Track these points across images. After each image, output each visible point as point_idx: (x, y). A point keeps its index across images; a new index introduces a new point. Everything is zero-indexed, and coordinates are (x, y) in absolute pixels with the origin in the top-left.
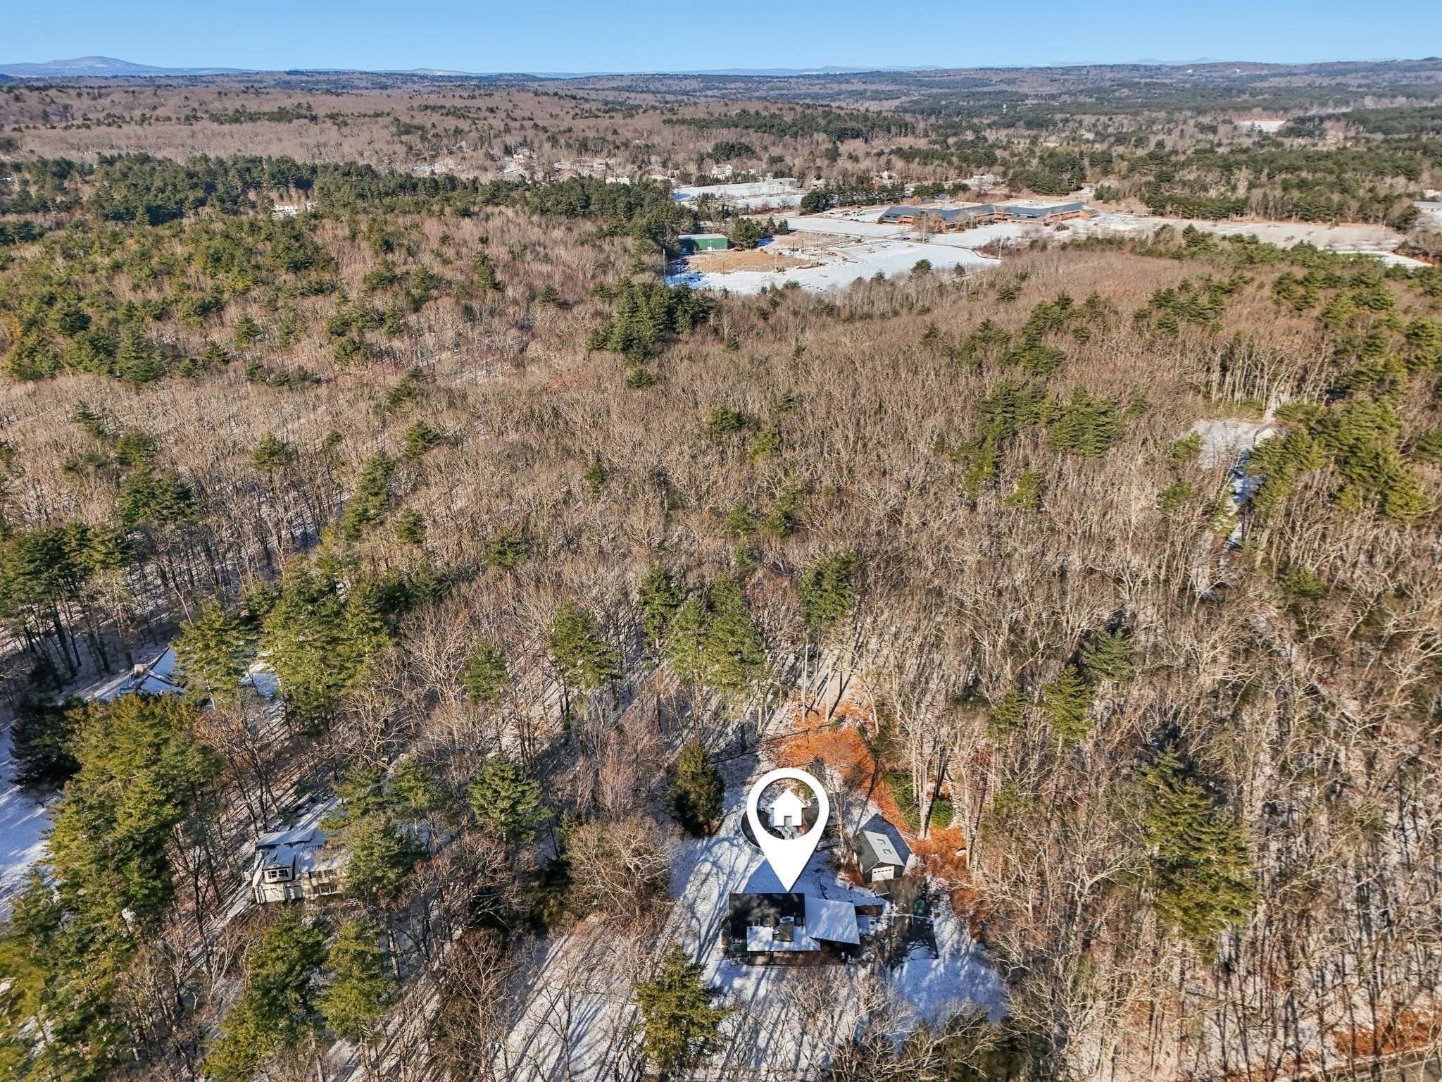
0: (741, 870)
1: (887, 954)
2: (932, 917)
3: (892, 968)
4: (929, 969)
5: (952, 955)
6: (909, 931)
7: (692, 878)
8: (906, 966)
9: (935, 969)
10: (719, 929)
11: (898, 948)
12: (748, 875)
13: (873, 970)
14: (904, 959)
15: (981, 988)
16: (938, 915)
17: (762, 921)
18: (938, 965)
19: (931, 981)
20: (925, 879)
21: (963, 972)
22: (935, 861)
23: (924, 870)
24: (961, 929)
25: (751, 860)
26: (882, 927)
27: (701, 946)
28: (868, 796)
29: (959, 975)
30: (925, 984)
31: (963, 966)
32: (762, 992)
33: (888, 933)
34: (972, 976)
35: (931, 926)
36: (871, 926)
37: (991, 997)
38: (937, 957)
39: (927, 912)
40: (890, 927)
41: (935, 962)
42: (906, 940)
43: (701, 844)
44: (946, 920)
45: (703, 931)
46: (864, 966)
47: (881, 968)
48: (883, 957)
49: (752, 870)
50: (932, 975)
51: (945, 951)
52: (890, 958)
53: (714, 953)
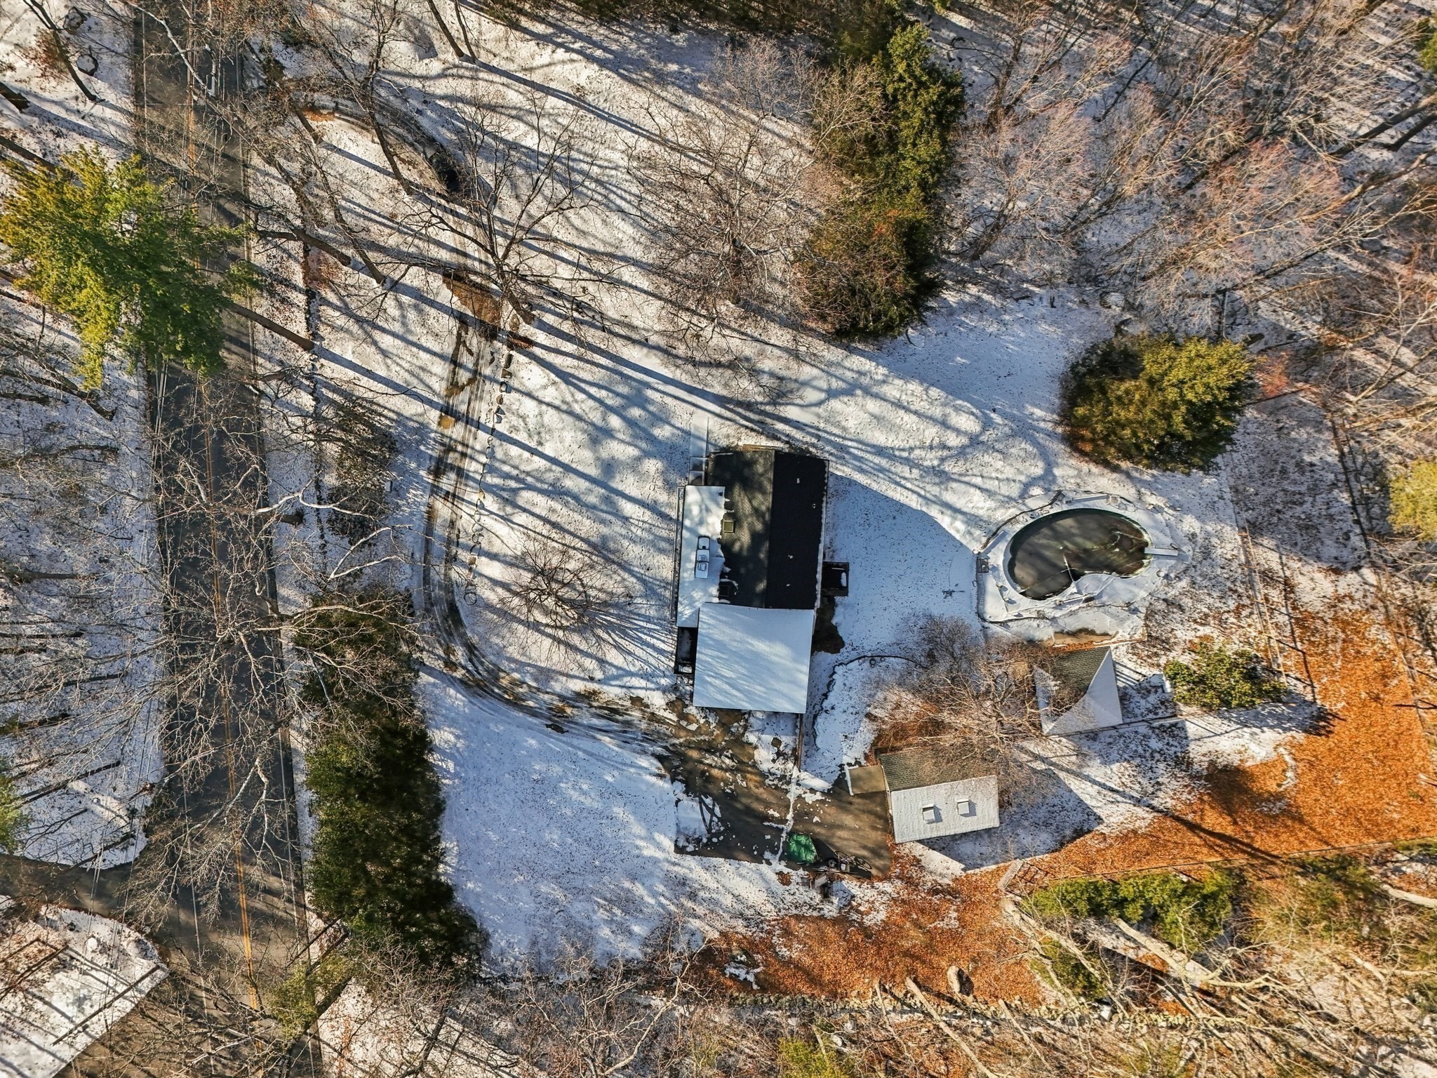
0: (948, 497)
1: (694, 754)
2: (782, 867)
3: (660, 758)
4: (652, 826)
5: (683, 882)
6: (749, 811)
7: (934, 392)
8: (665, 785)
9: (650, 839)
10: (789, 440)
11: (709, 779)
12: (934, 512)
13: (661, 721)
14: (680, 787)
15: (602, 914)
16: (784, 879)
17: (733, 517)
18: (659, 846)
19: (625, 825)
20: (886, 878)
21: (639, 890)
22: (937, 914)
23: (909, 882)
24: (753, 919)
25: (973, 520)
26: (764, 757)
27: (749, 406)
28: (1166, 813)
29: (634, 879)
30: (618, 811)
31: (655, 894)
32: (628, 508)
33: (745, 766)
34: (629, 904)
35: (758, 859)
36: (768, 738)
37: (581, 927)
38: (680, 850)
39: (791, 859)
40: (763, 775)
41: (669, 845)
42: (728, 800)
43: (1042, 415)
44: (771, 893)
45: (792, 412)
46: (671, 705)
47: (662, 737)
48: (688, 745)
49: (945, 521)
50: (638, 829)
51: (693, 868)
52: (685, 759)
53: (729, 429)
